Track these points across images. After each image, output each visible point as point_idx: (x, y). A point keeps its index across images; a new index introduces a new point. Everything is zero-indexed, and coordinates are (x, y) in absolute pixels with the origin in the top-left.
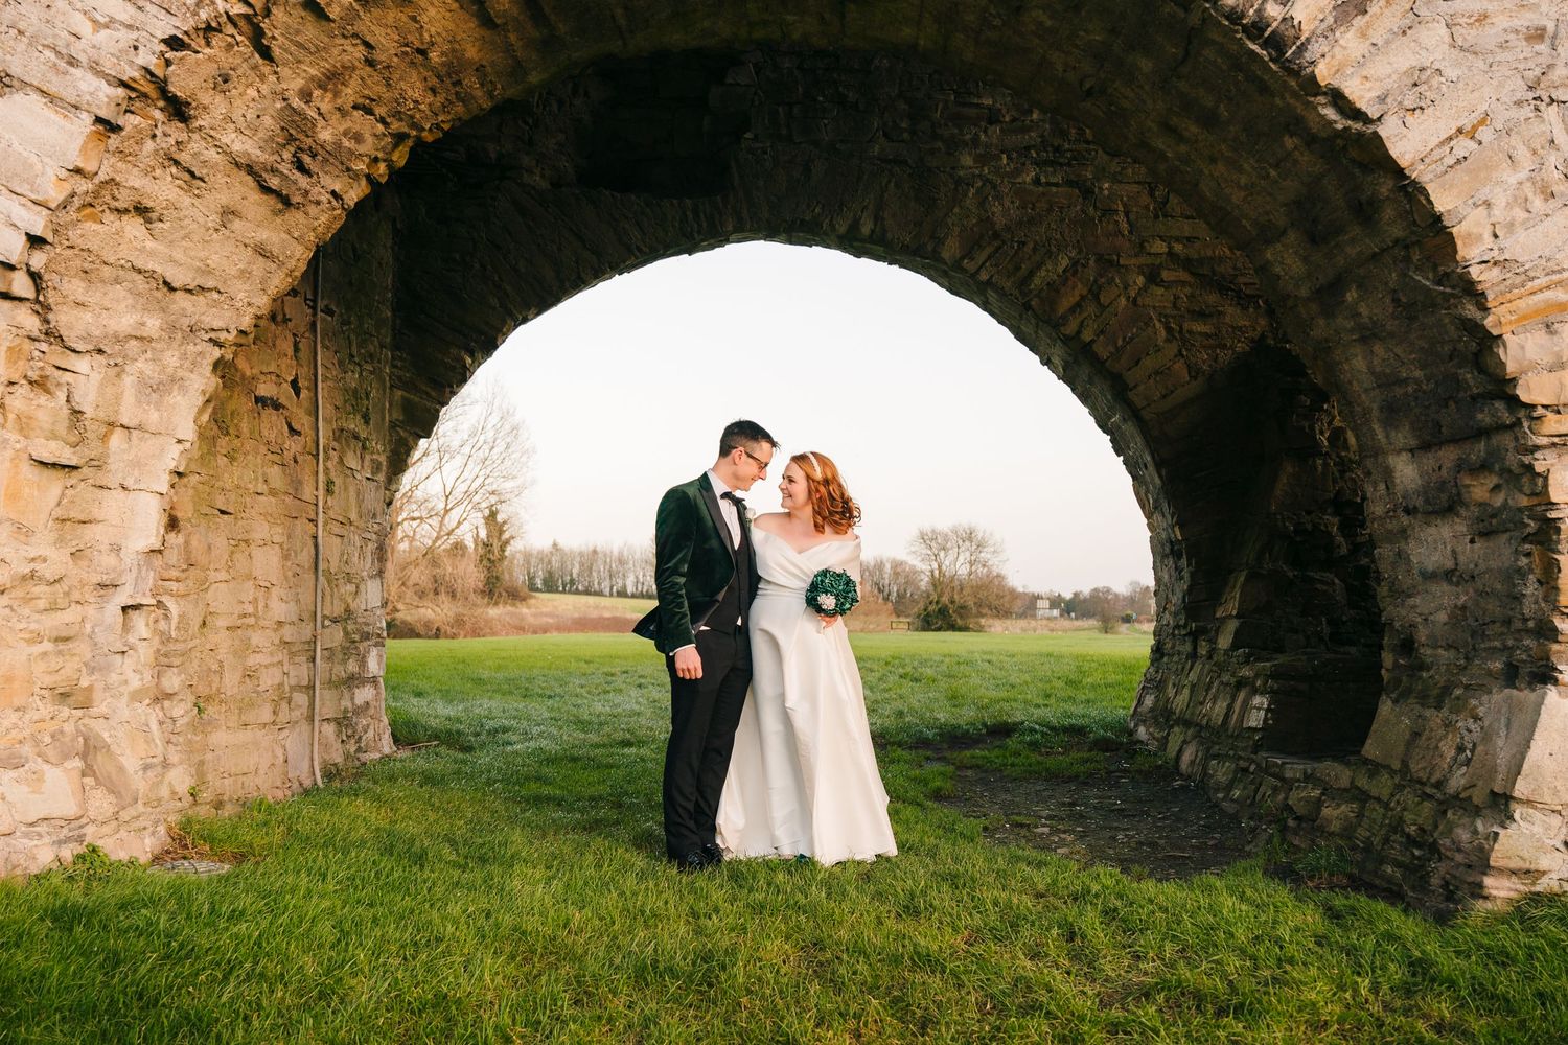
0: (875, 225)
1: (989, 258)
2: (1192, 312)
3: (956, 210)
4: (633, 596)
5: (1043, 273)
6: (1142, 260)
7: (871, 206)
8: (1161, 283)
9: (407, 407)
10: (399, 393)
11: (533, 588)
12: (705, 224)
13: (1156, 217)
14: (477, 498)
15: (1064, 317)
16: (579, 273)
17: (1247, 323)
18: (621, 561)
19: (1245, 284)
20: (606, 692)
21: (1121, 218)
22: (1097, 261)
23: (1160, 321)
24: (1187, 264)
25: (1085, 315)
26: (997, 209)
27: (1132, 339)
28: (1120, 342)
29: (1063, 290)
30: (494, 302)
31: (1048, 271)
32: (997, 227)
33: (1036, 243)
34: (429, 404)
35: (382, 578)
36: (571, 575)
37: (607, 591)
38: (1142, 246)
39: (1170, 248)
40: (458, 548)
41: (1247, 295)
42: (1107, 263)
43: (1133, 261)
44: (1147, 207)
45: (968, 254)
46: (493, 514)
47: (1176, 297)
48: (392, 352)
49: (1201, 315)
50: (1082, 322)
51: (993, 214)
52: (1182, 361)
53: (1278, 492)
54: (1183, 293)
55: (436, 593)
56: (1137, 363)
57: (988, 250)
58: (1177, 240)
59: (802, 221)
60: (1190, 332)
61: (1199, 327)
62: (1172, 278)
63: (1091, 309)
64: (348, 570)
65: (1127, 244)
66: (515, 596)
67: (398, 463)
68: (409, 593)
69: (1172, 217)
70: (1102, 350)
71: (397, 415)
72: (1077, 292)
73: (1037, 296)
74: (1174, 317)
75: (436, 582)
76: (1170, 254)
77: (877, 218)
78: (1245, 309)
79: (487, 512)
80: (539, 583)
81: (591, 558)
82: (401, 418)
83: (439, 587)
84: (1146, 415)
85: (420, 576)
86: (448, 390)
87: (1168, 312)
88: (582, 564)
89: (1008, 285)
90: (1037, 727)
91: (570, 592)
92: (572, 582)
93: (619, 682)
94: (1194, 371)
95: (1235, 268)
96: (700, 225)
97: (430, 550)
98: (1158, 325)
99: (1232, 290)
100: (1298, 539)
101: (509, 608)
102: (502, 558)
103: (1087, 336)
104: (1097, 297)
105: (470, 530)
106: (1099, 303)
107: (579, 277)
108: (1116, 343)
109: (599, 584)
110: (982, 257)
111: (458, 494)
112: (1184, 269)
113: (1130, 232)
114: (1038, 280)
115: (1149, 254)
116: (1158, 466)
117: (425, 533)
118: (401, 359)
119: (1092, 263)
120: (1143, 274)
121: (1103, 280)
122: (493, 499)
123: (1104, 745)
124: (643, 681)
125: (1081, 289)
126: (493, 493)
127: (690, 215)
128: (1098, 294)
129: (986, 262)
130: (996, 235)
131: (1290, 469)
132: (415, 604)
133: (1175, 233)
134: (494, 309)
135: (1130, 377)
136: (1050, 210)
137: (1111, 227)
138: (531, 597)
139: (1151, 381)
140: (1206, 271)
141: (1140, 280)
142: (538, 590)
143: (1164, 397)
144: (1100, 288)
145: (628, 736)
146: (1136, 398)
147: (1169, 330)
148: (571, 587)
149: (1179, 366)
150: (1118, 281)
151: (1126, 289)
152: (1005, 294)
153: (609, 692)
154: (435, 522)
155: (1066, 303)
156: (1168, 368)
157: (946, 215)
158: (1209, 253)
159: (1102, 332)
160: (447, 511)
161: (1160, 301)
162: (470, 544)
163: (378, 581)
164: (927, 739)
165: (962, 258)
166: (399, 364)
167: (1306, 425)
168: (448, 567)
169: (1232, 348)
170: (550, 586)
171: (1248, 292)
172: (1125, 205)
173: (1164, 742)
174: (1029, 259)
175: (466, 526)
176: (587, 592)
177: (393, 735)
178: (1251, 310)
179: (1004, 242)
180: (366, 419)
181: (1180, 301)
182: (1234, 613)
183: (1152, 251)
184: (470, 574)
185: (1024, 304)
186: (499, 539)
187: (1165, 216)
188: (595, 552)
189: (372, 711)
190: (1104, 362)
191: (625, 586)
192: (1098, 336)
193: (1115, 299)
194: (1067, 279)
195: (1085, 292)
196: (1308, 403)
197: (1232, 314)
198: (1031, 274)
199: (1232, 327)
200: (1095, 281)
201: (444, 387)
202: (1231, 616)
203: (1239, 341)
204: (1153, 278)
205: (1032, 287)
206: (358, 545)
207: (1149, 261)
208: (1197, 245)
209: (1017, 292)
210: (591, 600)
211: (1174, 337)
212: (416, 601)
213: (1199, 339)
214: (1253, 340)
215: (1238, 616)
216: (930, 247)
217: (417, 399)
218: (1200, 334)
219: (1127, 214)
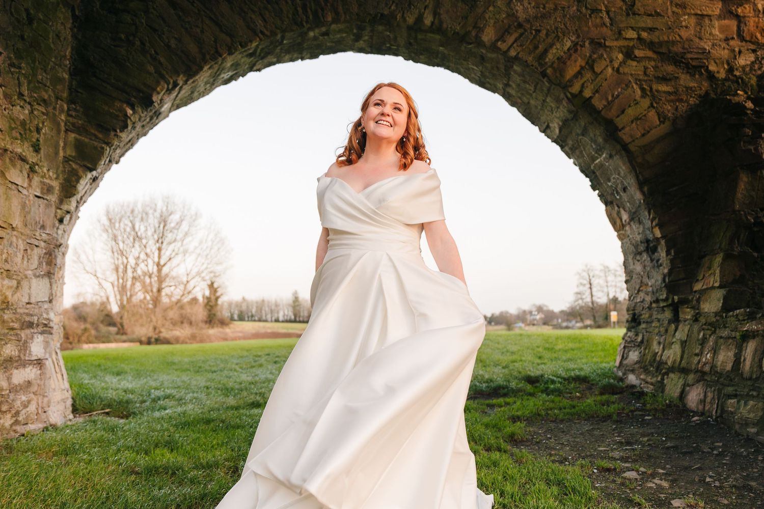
0: (434, 18)
1: (515, 41)
2: (657, 78)
3: (491, 8)
4: (283, 322)
5: (554, 51)
6: (621, 43)
7: (431, 6)
8: (635, 58)
9: (79, 147)
10: (72, 136)
11: (232, 319)
12: (311, 17)
13: (628, 15)
14: (203, 275)
15: (570, 81)
16: (216, 49)
17: (696, 85)
18: (277, 305)
19: (691, 59)
20: (252, 367)
21: (604, 15)
22: (589, 44)
23: (636, 84)
24: (651, 45)
25: (585, 79)
26: (519, 8)
27: (618, 96)
28: (610, 98)
29: (568, 63)
30: (151, 69)
31: (557, 49)
32: (520, 20)
33: (548, 30)
34: (96, 144)
35: (50, 278)
36: (251, 312)
37: (269, 319)
38: (620, 33)
39: (639, 35)
40: (195, 300)
41: (694, 67)
42: (597, 44)
43: (615, 43)
44: (621, 8)
45: (501, 38)
46: (212, 283)
47: (646, 68)
48: (68, 105)
49: (664, 79)
50: (583, 84)
51: (517, 11)
52: (654, 111)
53: (739, 195)
54: (650, 65)
55: (182, 323)
56: (623, 112)
57: (515, 36)
58: (644, 29)
59: (382, 15)
60: (657, 91)
61: (664, 88)
62: (642, 55)
63: (588, 75)
64: (7, 267)
65: (610, 32)
66: (223, 323)
67: (69, 190)
68: (168, 323)
69: (639, 15)
70: (598, 103)
71: (71, 152)
72: (578, 64)
73: (551, 66)
74: (645, 81)
75: (182, 317)
76: (639, 38)
77: (435, 14)
78: (692, 75)
79: (209, 283)
80: (236, 317)
81: (261, 304)
82: (74, 154)
83: (184, 320)
84: (632, 148)
85: (173, 314)
86: (112, 133)
87: (641, 77)
88: (257, 307)
89: (530, 59)
90: (555, 379)
91: (251, 321)
92: (252, 316)
93: (262, 360)
94: (662, 118)
95: (684, 48)
96: (307, 17)
97: (179, 301)
98: (635, 86)
99: (683, 63)
100: (756, 229)
101: (220, 330)
102: (216, 304)
103: (587, 93)
104: (592, 68)
105: (200, 291)
106: (594, 71)
107: (217, 52)
108: (607, 99)
109: (266, 316)
110: (511, 39)
111: (194, 272)
112: (650, 49)
113: (611, 24)
114: (550, 57)
115: (626, 39)
116: (641, 185)
117: (177, 293)
118: (75, 110)
119: (587, 44)
120: (622, 53)
121: (595, 56)
122: (212, 275)
123: (610, 389)
124: (277, 359)
125: (580, 62)
126: (211, 272)
127: (300, 9)
128: (593, 65)
129: (513, 43)
130: (520, 26)
131: (745, 179)
132: (171, 328)
133: (642, 25)
134: (150, 74)
135: (620, 122)
136: (556, 9)
137: (598, 21)
138: (231, 323)
139: (634, 124)
140: (664, 50)
141: (620, 56)
142: (235, 320)
143: (643, 135)
144: (594, 61)
145: (258, 398)
146: (624, 136)
147: (643, 90)
148: (252, 318)
149: (652, 114)
150: (605, 56)
151: (611, 62)
152: (528, 66)
153: (254, 367)
154: (182, 287)
155: (571, 71)
156: (645, 116)
157: (484, 11)
158: (666, 38)
159: (597, 91)
160: (188, 282)
161: (635, 71)
162: (200, 299)
163: (46, 281)
164: (481, 390)
165: (497, 41)
166: (74, 114)
167: (752, 148)
168: (188, 310)
169: (687, 101)
170: (241, 318)
171: (694, 64)
172: (606, 7)
173: (661, 386)
174: (544, 40)
175: (197, 289)
176: (260, 320)
177: (73, 405)
178: (697, 76)
179: (525, 30)
180: (36, 149)
181: (649, 70)
182: (717, 284)
183: (627, 37)
184: (200, 313)
185: (542, 73)
186: (214, 295)
187: (634, 14)
188: (263, 301)
189: (34, 388)
190: (599, 112)
191: (278, 318)
192: (594, 94)
193: (605, 69)
194: (571, 55)
195: (583, 64)
196: (750, 134)
197: (685, 80)
198: (546, 51)
199: (686, 87)
200: (590, 56)
201: (109, 130)
202: (713, 288)
203: (691, 97)
204: (629, 54)
205: (547, 60)
206: (22, 247)
207: (626, 43)
208: (657, 33)
209: (536, 64)
210: (261, 324)
211: (647, 94)
212: (171, 327)
213: (664, 95)
214: (700, 96)
215: (720, 287)
216: (473, 34)
217: (86, 140)
218: (664, 92)
219: (608, 12)
